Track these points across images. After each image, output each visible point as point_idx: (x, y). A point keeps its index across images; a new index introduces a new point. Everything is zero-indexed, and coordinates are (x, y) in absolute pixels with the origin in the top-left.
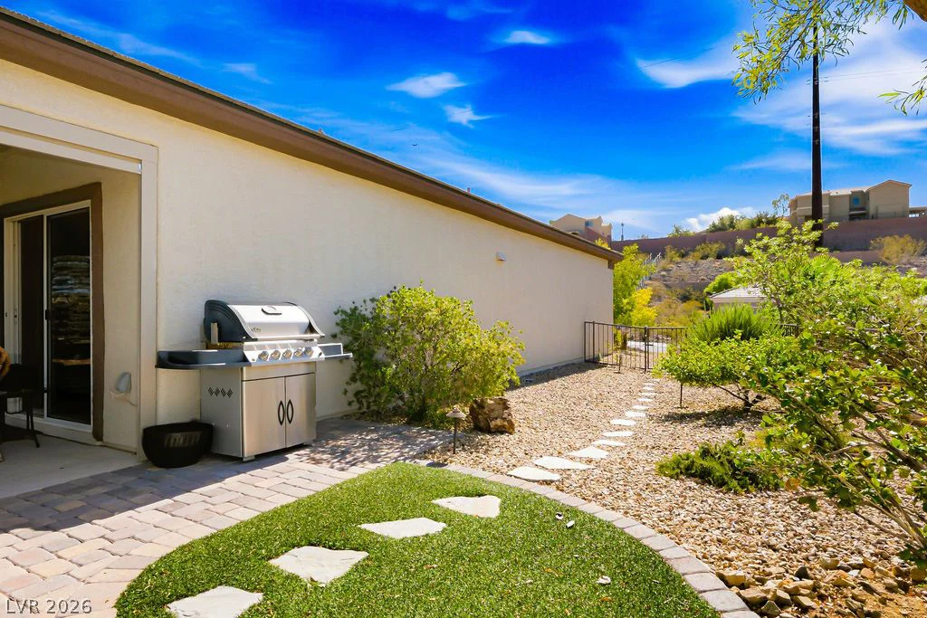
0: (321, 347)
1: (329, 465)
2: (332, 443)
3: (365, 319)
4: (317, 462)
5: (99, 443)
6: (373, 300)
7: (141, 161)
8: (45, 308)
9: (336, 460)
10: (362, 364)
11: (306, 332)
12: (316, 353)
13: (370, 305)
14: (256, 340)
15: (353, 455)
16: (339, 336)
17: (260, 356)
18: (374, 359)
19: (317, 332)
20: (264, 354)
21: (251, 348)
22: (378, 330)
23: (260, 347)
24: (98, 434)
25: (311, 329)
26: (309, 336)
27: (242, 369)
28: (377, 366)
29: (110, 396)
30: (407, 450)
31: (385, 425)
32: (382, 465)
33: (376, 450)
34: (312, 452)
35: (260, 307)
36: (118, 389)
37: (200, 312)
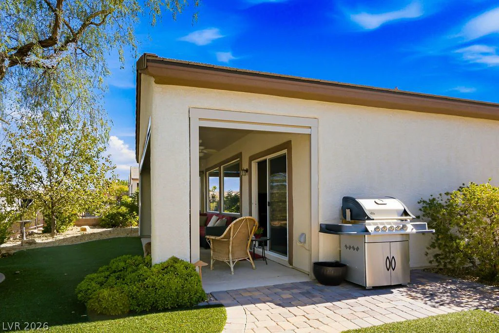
0: (412, 225)
1: (424, 302)
2: (421, 287)
3: (442, 207)
4: (414, 298)
5: (291, 266)
6: (447, 194)
7: (311, 127)
8: (268, 201)
9: (427, 299)
10: (440, 237)
11: (402, 215)
12: (410, 229)
13: (445, 198)
14: (373, 219)
15: (440, 298)
16: (421, 217)
17: (375, 229)
18: (449, 233)
19: (410, 216)
20: (378, 228)
21: (369, 224)
22: (451, 214)
23: (374, 224)
24: (290, 262)
25: (405, 213)
26: (404, 217)
27: (365, 236)
28: (452, 238)
29: (296, 244)
30: (485, 302)
31: (459, 280)
32: (466, 309)
33: (458, 297)
34: (409, 290)
35: (374, 200)
36: (300, 242)
37: (339, 203)
